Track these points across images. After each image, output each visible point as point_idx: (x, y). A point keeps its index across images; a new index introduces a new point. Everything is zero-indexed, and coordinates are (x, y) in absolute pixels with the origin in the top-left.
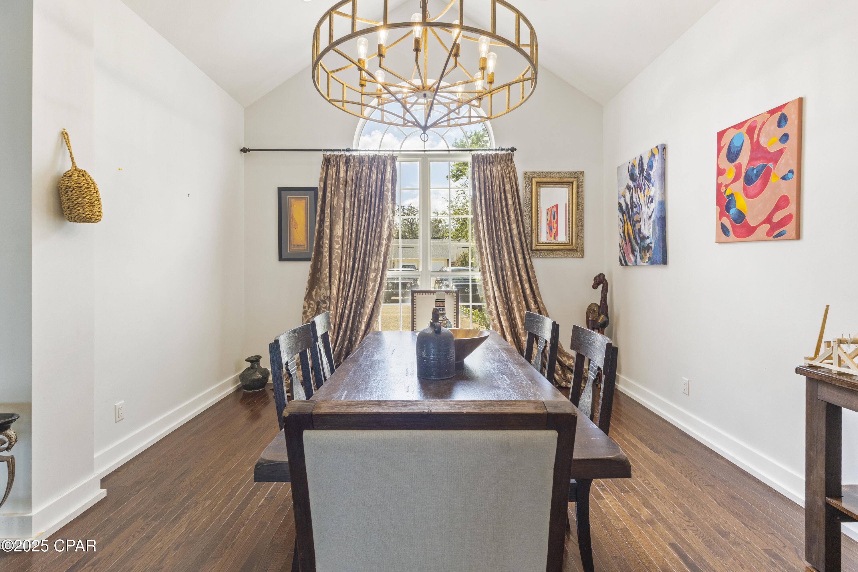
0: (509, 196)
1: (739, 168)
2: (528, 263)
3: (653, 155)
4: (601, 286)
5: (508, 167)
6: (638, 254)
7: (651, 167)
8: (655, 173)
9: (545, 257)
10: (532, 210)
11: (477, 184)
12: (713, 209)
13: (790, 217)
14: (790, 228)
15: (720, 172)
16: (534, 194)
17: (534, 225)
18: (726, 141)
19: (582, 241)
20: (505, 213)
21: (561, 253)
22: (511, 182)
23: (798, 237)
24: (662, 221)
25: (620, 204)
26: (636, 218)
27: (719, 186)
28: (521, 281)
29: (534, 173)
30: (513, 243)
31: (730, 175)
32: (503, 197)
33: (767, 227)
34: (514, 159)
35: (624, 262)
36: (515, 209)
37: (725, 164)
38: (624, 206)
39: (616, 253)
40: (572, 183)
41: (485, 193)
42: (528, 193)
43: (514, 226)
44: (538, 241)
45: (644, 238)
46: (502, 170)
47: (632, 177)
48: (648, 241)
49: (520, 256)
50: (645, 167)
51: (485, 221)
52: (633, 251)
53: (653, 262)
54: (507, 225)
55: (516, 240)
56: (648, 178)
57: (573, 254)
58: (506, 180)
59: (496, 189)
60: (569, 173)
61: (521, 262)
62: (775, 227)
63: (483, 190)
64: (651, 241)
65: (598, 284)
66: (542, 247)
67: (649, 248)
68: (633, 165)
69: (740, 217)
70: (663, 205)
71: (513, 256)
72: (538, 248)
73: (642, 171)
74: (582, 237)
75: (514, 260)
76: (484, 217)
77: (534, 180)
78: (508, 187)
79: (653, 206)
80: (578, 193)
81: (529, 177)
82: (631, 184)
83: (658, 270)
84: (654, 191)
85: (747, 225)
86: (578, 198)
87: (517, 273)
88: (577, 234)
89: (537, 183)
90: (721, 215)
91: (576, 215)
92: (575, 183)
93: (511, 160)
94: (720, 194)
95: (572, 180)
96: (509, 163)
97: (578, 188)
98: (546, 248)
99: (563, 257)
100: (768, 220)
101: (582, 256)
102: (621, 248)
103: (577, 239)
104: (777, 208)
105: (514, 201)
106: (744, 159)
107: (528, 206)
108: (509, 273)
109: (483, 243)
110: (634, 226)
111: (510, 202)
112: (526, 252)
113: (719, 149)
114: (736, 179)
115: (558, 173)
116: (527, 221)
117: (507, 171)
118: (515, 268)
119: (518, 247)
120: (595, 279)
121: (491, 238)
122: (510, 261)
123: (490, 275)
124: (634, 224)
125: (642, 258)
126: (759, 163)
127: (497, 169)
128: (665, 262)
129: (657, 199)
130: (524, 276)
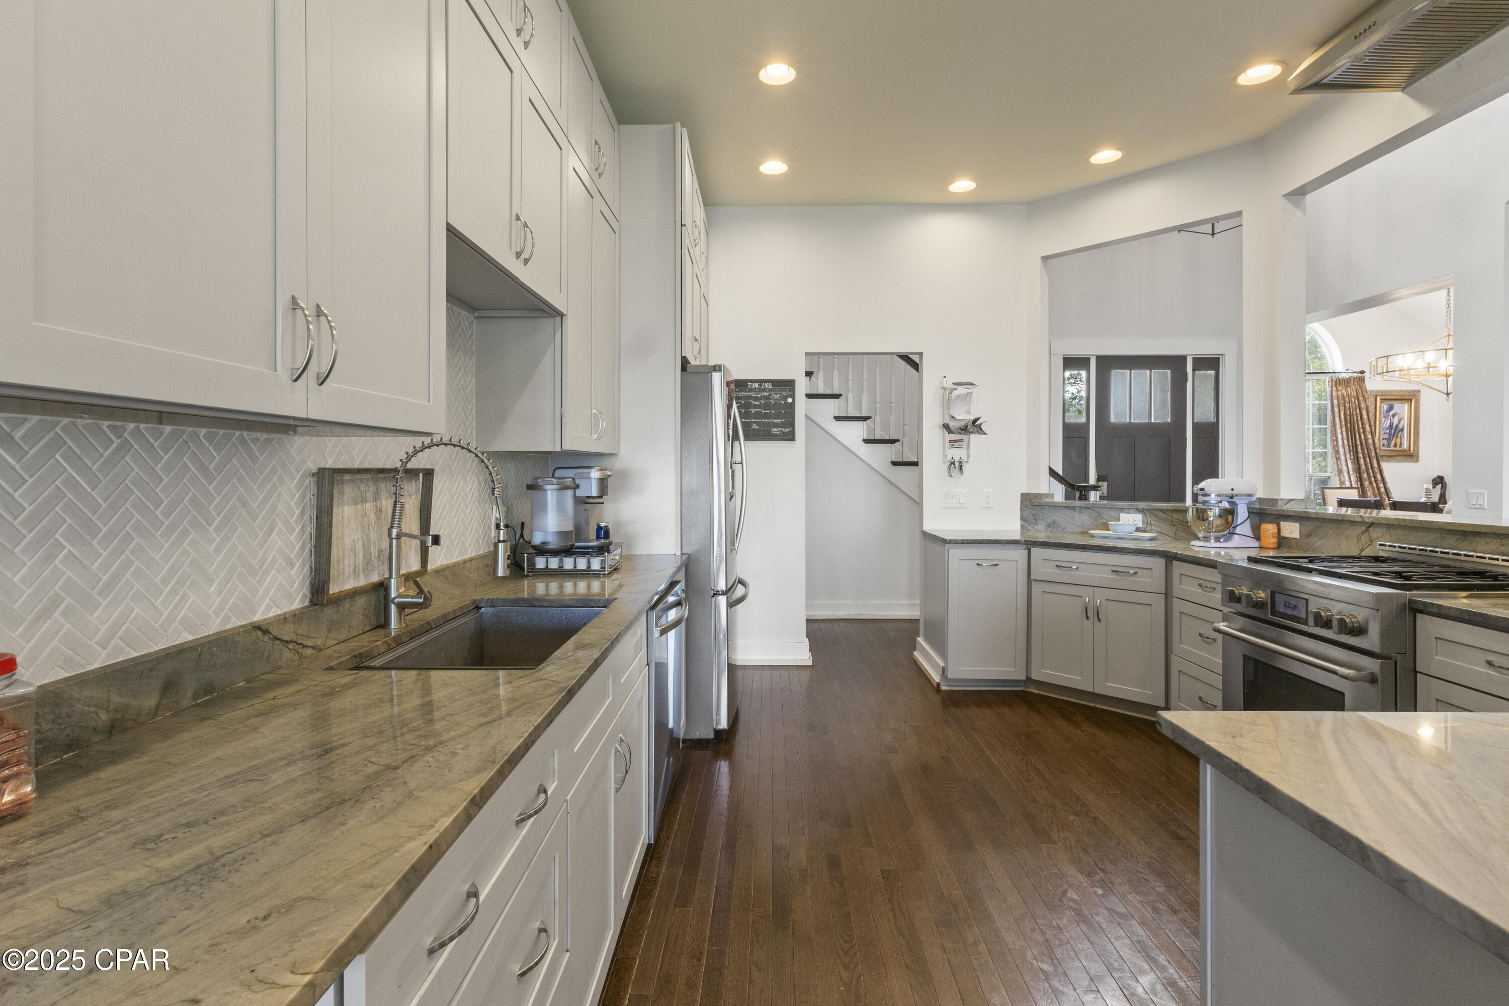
2: (1381, 467)
4: (1440, 484)
5: (1360, 387)
9: (1393, 461)
11: (1335, 401)
19: (1418, 448)
20: (1360, 426)
21: (1403, 458)
22: (1363, 398)
28: (1376, 481)
29: (1378, 391)
34: (1365, 381)
40: (1411, 400)
46: (1357, 390)
54: (1363, 436)
57: (1411, 459)
58: (1360, 398)
60: (1409, 391)
61: (1374, 463)
65: (1437, 484)
74: (1419, 445)
75: (1369, 464)
76: (1344, 429)
77: (1378, 397)
78: (1363, 404)
80: (1415, 408)
81: (1374, 395)
86: (1415, 412)
88: (1414, 442)
89: (1382, 399)
91: (1414, 426)
92: (1413, 400)
95: (1410, 397)
96: (1361, 384)
97: (1416, 404)
99: (1400, 461)
103: (1414, 446)
105: (1368, 416)
109: (1341, 450)
115: (1401, 391)
117: (1360, 391)
122: (1366, 465)
127: (1352, 390)
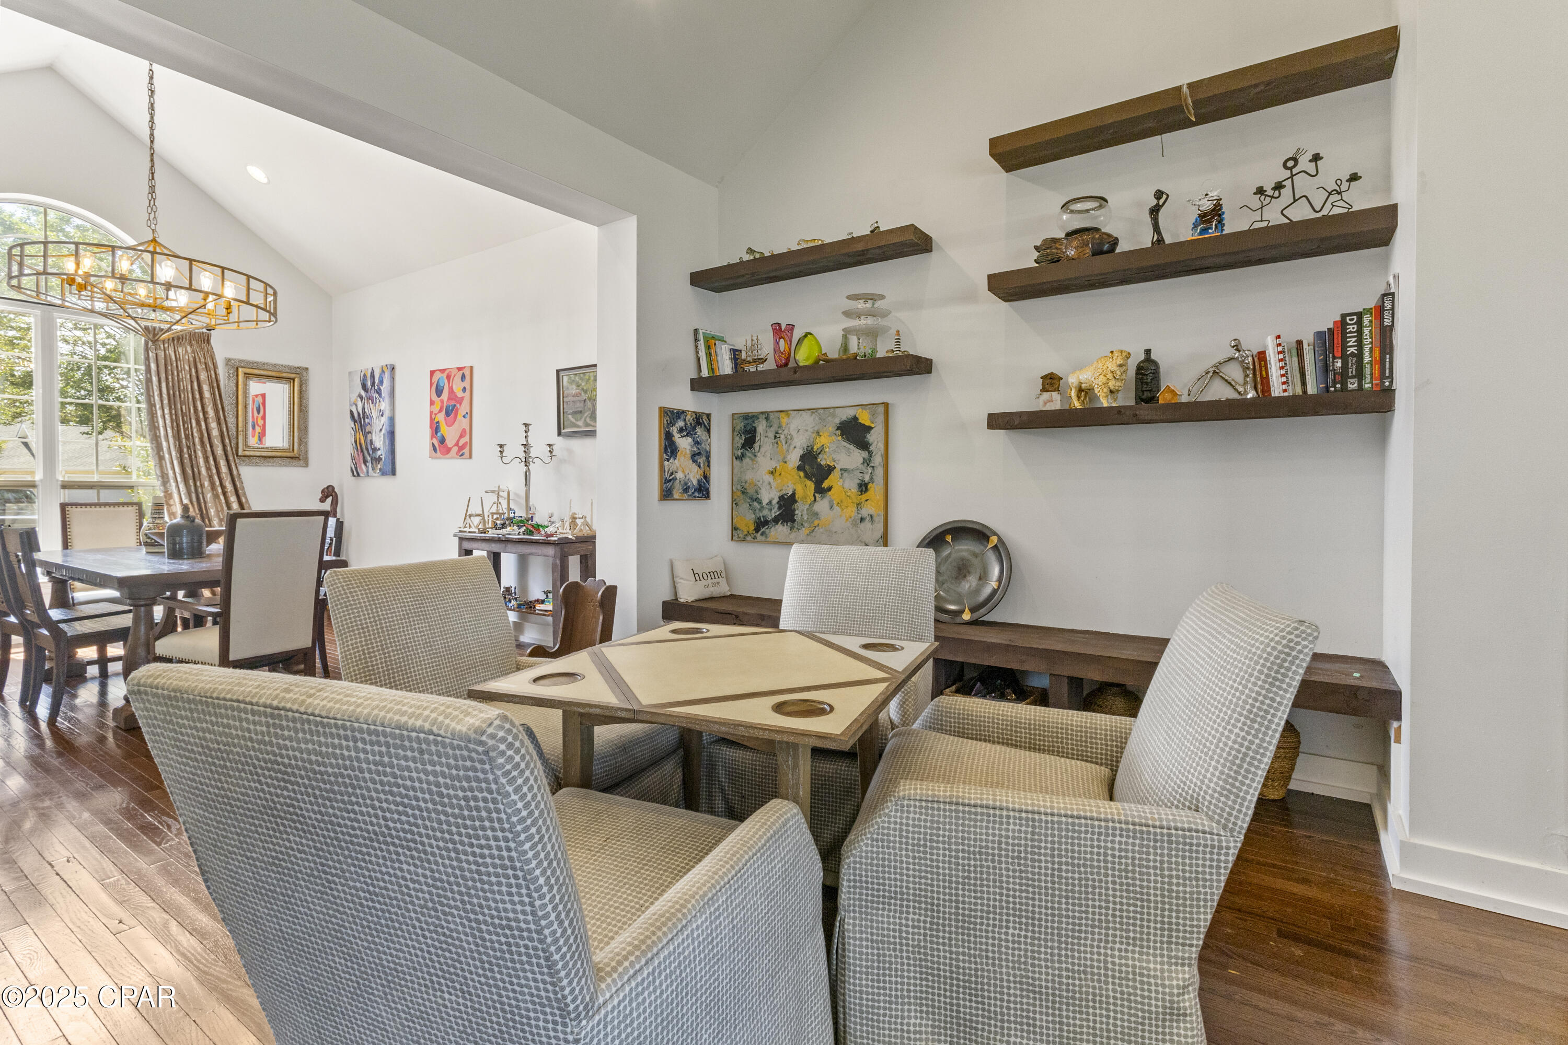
0: (206, 388)
1: (442, 402)
2: (235, 472)
3: (383, 371)
4: (329, 500)
5: (202, 349)
6: (369, 465)
7: (381, 382)
8: (385, 388)
9: (256, 465)
10: (237, 407)
11: (153, 366)
12: (427, 432)
13: (466, 443)
14: (466, 451)
15: (432, 403)
16: (240, 387)
17: (240, 425)
18: (435, 379)
19: (306, 447)
20: (200, 408)
21: (279, 460)
22: (207, 369)
23: (471, 457)
24: (392, 434)
25: (351, 412)
26: (368, 428)
27: (431, 413)
28: (224, 493)
29: (241, 361)
30: (211, 446)
31: (437, 408)
32: (196, 387)
33: (456, 448)
34: (212, 341)
35: (355, 473)
36: (215, 404)
37: (435, 397)
38: (356, 415)
39: (348, 463)
40: (293, 379)
41: (167, 378)
42: (233, 385)
43: (213, 425)
44: (246, 444)
45: (375, 450)
46: (193, 352)
47: (364, 387)
48: (379, 453)
49: (222, 463)
50: (377, 381)
51: (167, 416)
52: (365, 462)
53: (383, 473)
54: (203, 424)
55: (217, 442)
56: (379, 392)
57: (294, 462)
58: (201, 367)
59: (185, 375)
60: (290, 367)
61: (224, 469)
62: (461, 448)
63: (163, 376)
64: (382, 453)
65: (327, 497)
66: (252, 453)
67: (379, 459)
68: (365, 376)
69: (443, 441)
70: (392, 420)
71: (212, 462)
72: (247, 453)
73: (373, 384)
74: (306, 443)
75: (213, 468)
76: (167, 411)
77: (240, 369)
78: (203, 376)
79: (384, 420)
80: (301, 392)
81: (235, 366)
82: (363, 393)
83: (387, 481)
84: (384, 405)
85: (446, 446)
86: (301, 397)
87: (218, 483)
88: (300, 439)
89: (245, 374)
90: (432, 437)
91: (299, 417)
92: (297, 381)
93: (208, 341)
94: (432, 420)
95: (293, 376)
96: (204, 345)
97: (301, 386)
98: (258, 454)
99: (280, 465)
100: (457, 444)
101: (307, 466)
102: (353, 458)
103: (300, 445)
104: (461, 436)
105: (213, 394)
106: (445, 396)
107: (233, 400)
108: (206, 484)
109: (164, 444)
110: (365, 436)
111: (207, 394)
112: (231, 458)
113: (431, 385)
114: (440, 411)
115: (275, 365)
116: (231, 420)
117: (201, 355)
118: (216, 477)
119: (219, 451)
120: (323, 491)
121: (177, 437)
122: (208, 469)
123: (178, 486)
124: (366, 434)
125: (373, 469)
126: (453, 403)
127: (186, 352)
128: (394, 473)
129: (387, 414)
130: (229, 487)
